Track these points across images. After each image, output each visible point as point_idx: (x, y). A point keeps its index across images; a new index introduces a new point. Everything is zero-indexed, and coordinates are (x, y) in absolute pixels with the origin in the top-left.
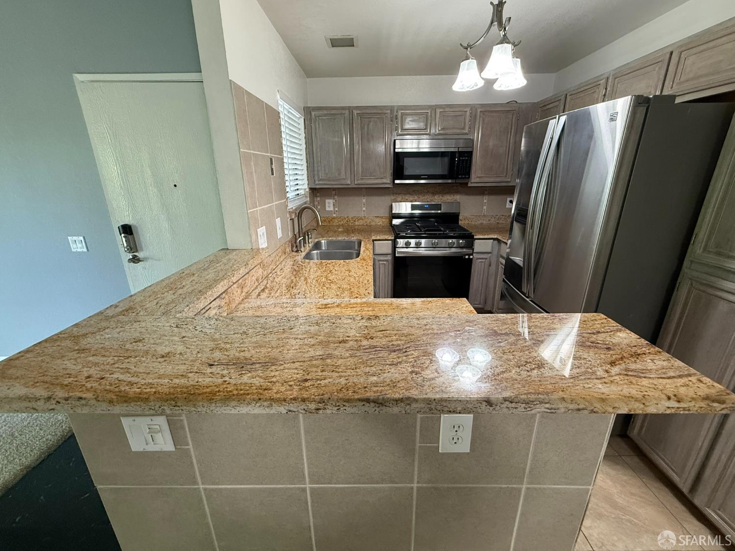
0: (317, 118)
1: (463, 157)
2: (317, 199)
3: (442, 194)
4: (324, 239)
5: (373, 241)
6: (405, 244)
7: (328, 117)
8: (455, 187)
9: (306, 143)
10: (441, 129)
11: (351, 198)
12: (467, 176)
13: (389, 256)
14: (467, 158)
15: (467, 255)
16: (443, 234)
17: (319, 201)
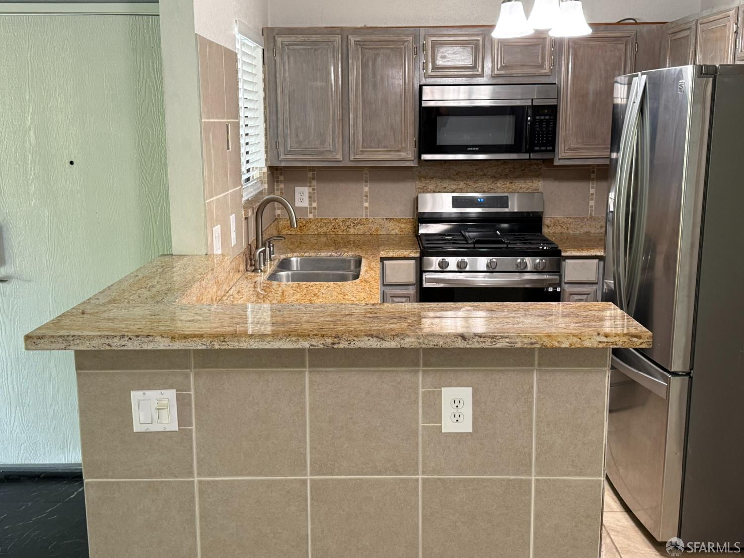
0: (286, 47)
1: (540, 115)
2: (278, 186)
3: (511, 178)
4: (295, 255)
5: (383, 259)
6: (439, 265)
7: (304, 47)
8: (535, 166)
9: (265, 90)
10: (501, 67)
11: (343, 185)
12: (550, 148)
13: (411, 287)
14: (547, 117)
15: (550, 285)
16: (507, 248)
17: (282, 189)
